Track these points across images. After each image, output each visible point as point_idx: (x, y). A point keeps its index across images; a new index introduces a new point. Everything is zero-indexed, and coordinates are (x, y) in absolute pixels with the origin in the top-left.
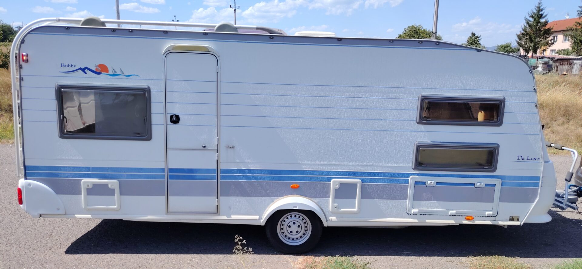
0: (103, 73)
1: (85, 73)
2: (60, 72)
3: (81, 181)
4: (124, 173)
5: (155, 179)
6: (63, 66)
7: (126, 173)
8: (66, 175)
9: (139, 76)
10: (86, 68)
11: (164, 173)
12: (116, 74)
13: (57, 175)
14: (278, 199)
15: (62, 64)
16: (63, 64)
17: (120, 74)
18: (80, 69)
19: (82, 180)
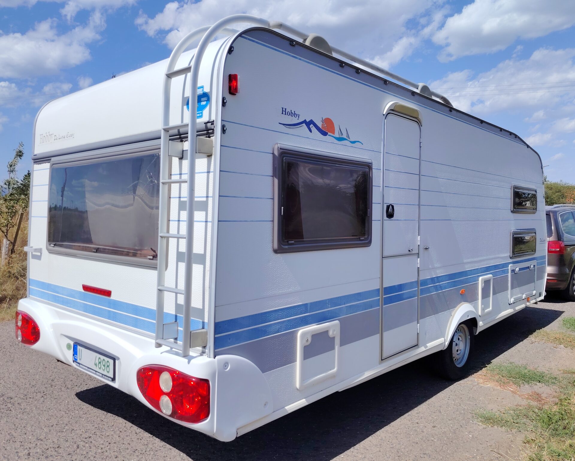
0: (329, 134)
1: (311, 131)
2: (280, 123)
3: (298, 333)
4: (344, 306)
5: (372, 307)
6: (284, 112)
7: (346, 305)
8: (278, 327)
9: (362, 144)
10: (311, 122)
11: (379, 296)
12: (342, 137)
13: (263, 332)
14: (455, 311)
15: (283, 108)
16: (284, 110)
17: (346, 138)
18: (305, 122)
19: (298, 331)
